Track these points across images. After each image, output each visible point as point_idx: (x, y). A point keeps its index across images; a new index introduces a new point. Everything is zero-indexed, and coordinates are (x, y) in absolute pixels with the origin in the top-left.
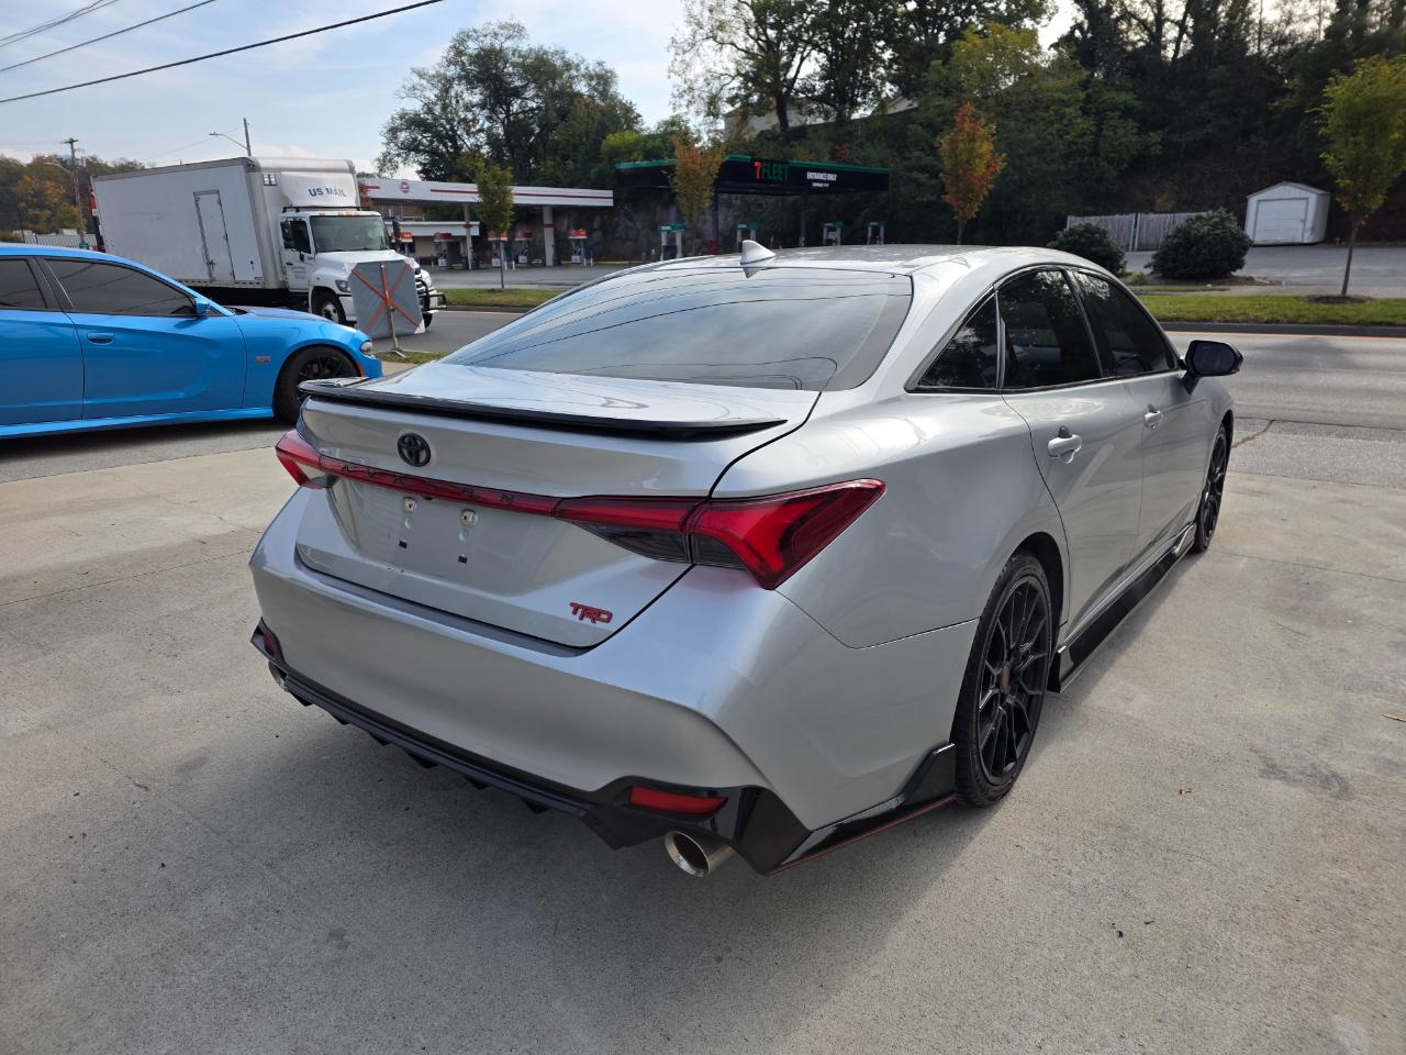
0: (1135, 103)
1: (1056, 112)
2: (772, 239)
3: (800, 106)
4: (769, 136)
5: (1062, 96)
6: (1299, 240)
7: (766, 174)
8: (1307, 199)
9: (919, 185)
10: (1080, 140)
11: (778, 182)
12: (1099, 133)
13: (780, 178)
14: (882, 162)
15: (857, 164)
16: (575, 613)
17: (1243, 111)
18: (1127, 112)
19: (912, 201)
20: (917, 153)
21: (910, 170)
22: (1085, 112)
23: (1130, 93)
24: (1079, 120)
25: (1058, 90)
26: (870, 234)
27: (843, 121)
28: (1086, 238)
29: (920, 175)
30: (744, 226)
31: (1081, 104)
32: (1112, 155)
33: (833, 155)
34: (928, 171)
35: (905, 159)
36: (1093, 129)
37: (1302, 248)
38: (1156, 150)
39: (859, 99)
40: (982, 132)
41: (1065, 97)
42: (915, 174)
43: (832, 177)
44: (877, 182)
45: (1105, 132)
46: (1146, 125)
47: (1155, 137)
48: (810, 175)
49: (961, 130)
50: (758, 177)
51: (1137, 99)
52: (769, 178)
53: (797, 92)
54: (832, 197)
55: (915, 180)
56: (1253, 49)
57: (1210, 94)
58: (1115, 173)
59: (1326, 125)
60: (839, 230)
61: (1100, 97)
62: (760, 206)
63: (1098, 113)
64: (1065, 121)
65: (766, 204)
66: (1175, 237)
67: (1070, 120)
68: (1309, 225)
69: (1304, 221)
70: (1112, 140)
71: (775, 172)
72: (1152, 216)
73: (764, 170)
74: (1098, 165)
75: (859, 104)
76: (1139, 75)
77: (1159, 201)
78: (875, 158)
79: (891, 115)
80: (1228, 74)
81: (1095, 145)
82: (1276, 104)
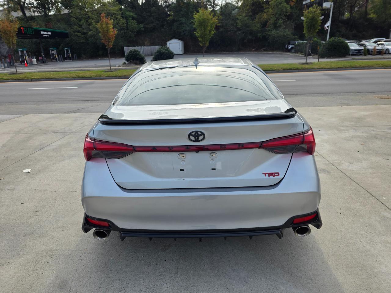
0: (136, 16)
1: (115, 16)
2: (30, 54)
3: (29, 9)
4: (21, 19)
5: (115, 12)
6: (179, 53)
7: (26, 32)
8: (179, 43)
9: (78, 37)
10: (123, 25)
11: (30, 34)
12: (127, 23)
13: (32, 33)
14: (64, 29)
15: (56, 29)
16: (266, 176)
17: (161, 20)
18: (133, 18)
19: (77, 42)
20: (75, 27)
21: (75, 32)
22: (123, 17)
23: (133, 13)
24: (121, 20)
25: (114, 10)
26: (65, 52)
27: (46, 15)
28: (135, 53)
29: (78, 34)
30: (21, 49)
31: (121, 15)
32: (132, 30)
33: (46, 26)
34: (80, 33)
35: (72, 28)
36: (126, 22)
37: (180, 55)
38: (143, 29)
39: (51, 8)
40: (109, 22)
41: (117, 13)
42: (76, 33)
43: (50, 33)
44: (65, 35)
45: (129, 23)
46: (139, 22)
47: (142, 26)
48: (42, 33)
49: (103, 21)
50: (23, 33)
51: (135, 15)
52: (28, 33)
53: (27, 4)
54: (49, 40)
55: (77, 35)
56: (160, 4)
57: (153, 14)
58: (134, 35)
59: (195, 25)
60: (55, 51)
61: (126, 13)
62: (23, 42)
63: (126, 18)
64: (118, 20)
65: (25, 42)
66: (157, 53)
67: (119, 20)
68: (181, 50)
69: (180, 48)
70: (131, 26)
71: (29, 31)
72: (145, 47)
73: (25, 31)
74: (129, 33)
75: (51, 10)
76: (134, 8)
77: (146, 43)
78: (62, 28)
79: (62, 14)
80: (156, 10)
81: (127, 27)
82: (168, 18)
